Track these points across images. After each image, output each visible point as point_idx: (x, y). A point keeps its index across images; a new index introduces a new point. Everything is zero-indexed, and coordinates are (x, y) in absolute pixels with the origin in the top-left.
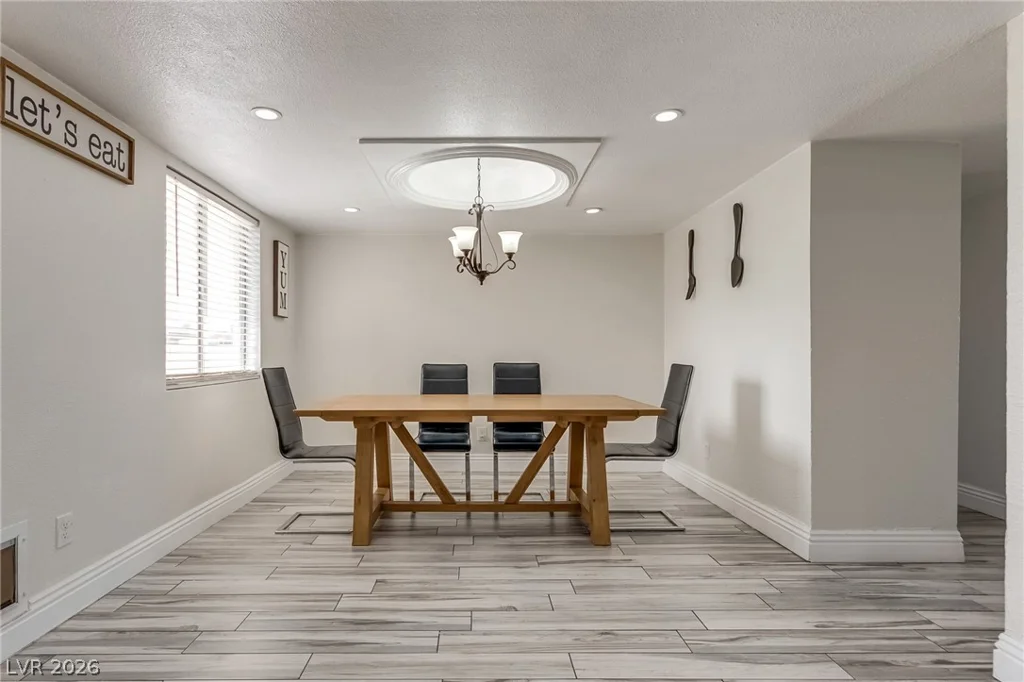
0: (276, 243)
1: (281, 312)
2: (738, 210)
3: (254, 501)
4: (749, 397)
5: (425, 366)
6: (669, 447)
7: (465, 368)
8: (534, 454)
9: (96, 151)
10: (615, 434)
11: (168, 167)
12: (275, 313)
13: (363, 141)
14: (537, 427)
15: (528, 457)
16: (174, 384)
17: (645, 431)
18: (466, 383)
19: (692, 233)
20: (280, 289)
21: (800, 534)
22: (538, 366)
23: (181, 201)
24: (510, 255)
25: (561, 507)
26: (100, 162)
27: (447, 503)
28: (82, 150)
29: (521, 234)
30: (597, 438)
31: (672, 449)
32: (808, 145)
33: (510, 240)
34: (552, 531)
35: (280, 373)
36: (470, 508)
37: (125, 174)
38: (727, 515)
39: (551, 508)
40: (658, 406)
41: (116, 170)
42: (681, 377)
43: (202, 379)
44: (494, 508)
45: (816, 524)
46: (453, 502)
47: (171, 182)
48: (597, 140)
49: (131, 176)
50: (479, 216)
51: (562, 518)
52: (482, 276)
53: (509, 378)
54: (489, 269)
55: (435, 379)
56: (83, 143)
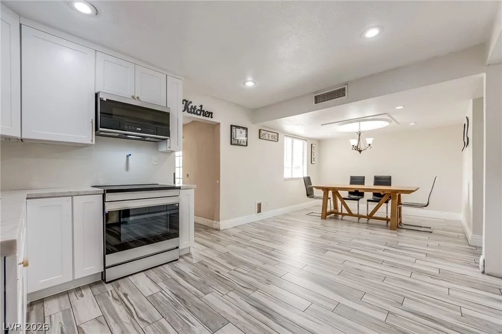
0: (312, 144)
1: (313, 162)
2: (467, 119)
5: (351, 177)
7: (364, 177)
8: (378, 203)
11: (285, 135)
12: (311, 163)
13: (322, 125)
16: (286, 180)
18: (364, 182)
20: (313, 156)
22: (391, 177)
23: (288, 141)
24: (369, 145)
26: (273, 139)
27: (350, 214)
28: (270, 139)
29: (372, 139)
32: (472, 100)
33: (369, 141)
35: (309, 178)
37: (277, 140)
43: (292, 179)
46: (352, 214)
47: (285, 138)
48: (385, 114)
49: (279, 140)
50: (360, 135)
52: (360, 151)
53: (378, 181)
54: (363, 149)
55: (354, 180)
56: (270, 137)
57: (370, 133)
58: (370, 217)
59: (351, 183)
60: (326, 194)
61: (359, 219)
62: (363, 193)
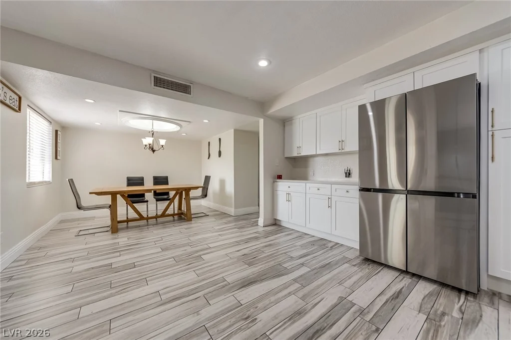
0: (57, 131)
1: (58, 158)
2: (220, 139)
3: (51, 230)
4: (222, 183)
5: (128, 177)
6: (205, 195)
7: (143, 178)
8: (169, 201)
9: (11, 102)
10: (192, 193)
11: (28, 105)
12: (56, 158)
13: (121, 111)
14: (167, 194)
15: (167, 203)
17: (199, 192)
19: (209, 142)
20: (58, 149)
21: (232, 211)
23: (30, 116)
24: (162, 146)
25: (176, 214)
26: (12, 105)
27: (141, 217)
28: (8, 102)
29: (165, 140)
30: (187, 194)
31: (206, 196)
32: (233, 130)
33: (162, 142)
34: (174, 220)
35: (73, 181)
36: (148, 218)
37: (17, 109)
38: (218, 211)
39: (173, 215)
40: (202, 185)
41: (15, 108)
42: (207, 179)
44: (156, 217)
45: (235, 208)
46: (143, 217)
47: (28, 110)
48: (190, 122)
49: (20, 109)
50: (153, 134)
51: (176, 217)
52: (154, 151)
53: (158, 180)
54: (156, 149)
55: (131, 182)
56: (8, 99)
57: (163, 135)
58: (164, 215)
59: (129, 185)
60: (114, 200)
61: (157, 220)
62: (144, 194)
